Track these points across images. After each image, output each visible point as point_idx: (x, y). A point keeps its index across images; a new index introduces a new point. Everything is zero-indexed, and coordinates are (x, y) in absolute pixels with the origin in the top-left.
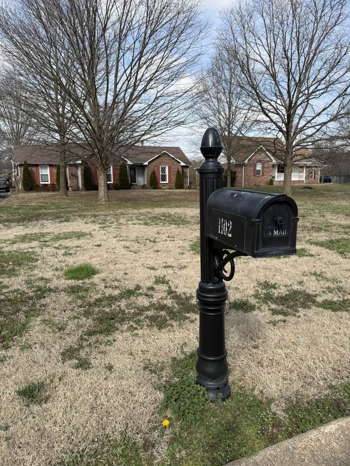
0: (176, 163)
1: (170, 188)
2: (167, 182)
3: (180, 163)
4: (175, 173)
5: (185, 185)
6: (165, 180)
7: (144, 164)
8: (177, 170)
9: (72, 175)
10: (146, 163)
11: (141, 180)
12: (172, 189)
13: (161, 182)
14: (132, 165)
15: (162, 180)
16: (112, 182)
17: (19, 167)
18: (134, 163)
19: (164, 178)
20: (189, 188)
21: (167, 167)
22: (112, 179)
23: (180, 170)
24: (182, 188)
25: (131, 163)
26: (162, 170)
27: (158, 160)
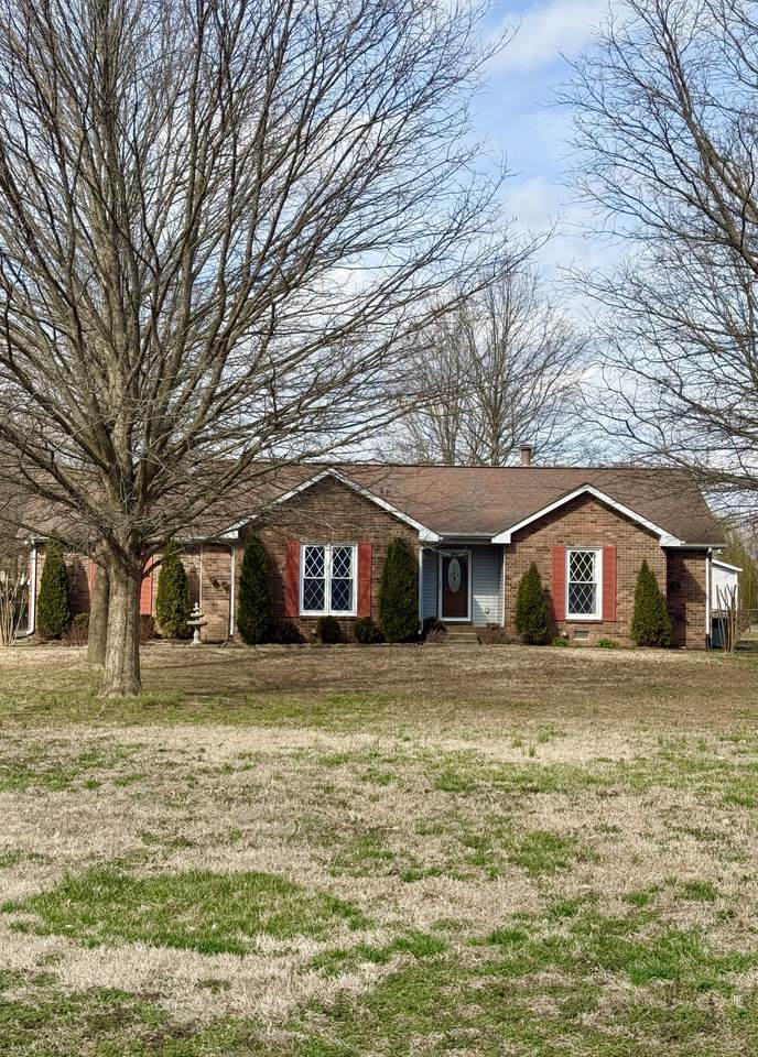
0: (640, 537)
1: (604, 645)
2: (598, 615)
3: (657, 537)
4: (634, 581)
5: (690, 633)
6: (588, 609)
7: (494, 541)
8: (639, 565)
9: (216, 584)
10: (504, 538)
11: (490, 606)
12: (613, 646)
13: (570, 616)
14: (440, 546)
15: (576, 609)
16: (353, 613)
17: (34, 553)
18: (450, 538)
19: (582, 599)
20: (713, 644)
21: (599, 554)
22: (355, 599)
23: (659, 565)
24: (676, 644)
25: (434, 538)
26: (573, 567)
27: (558, 523)
